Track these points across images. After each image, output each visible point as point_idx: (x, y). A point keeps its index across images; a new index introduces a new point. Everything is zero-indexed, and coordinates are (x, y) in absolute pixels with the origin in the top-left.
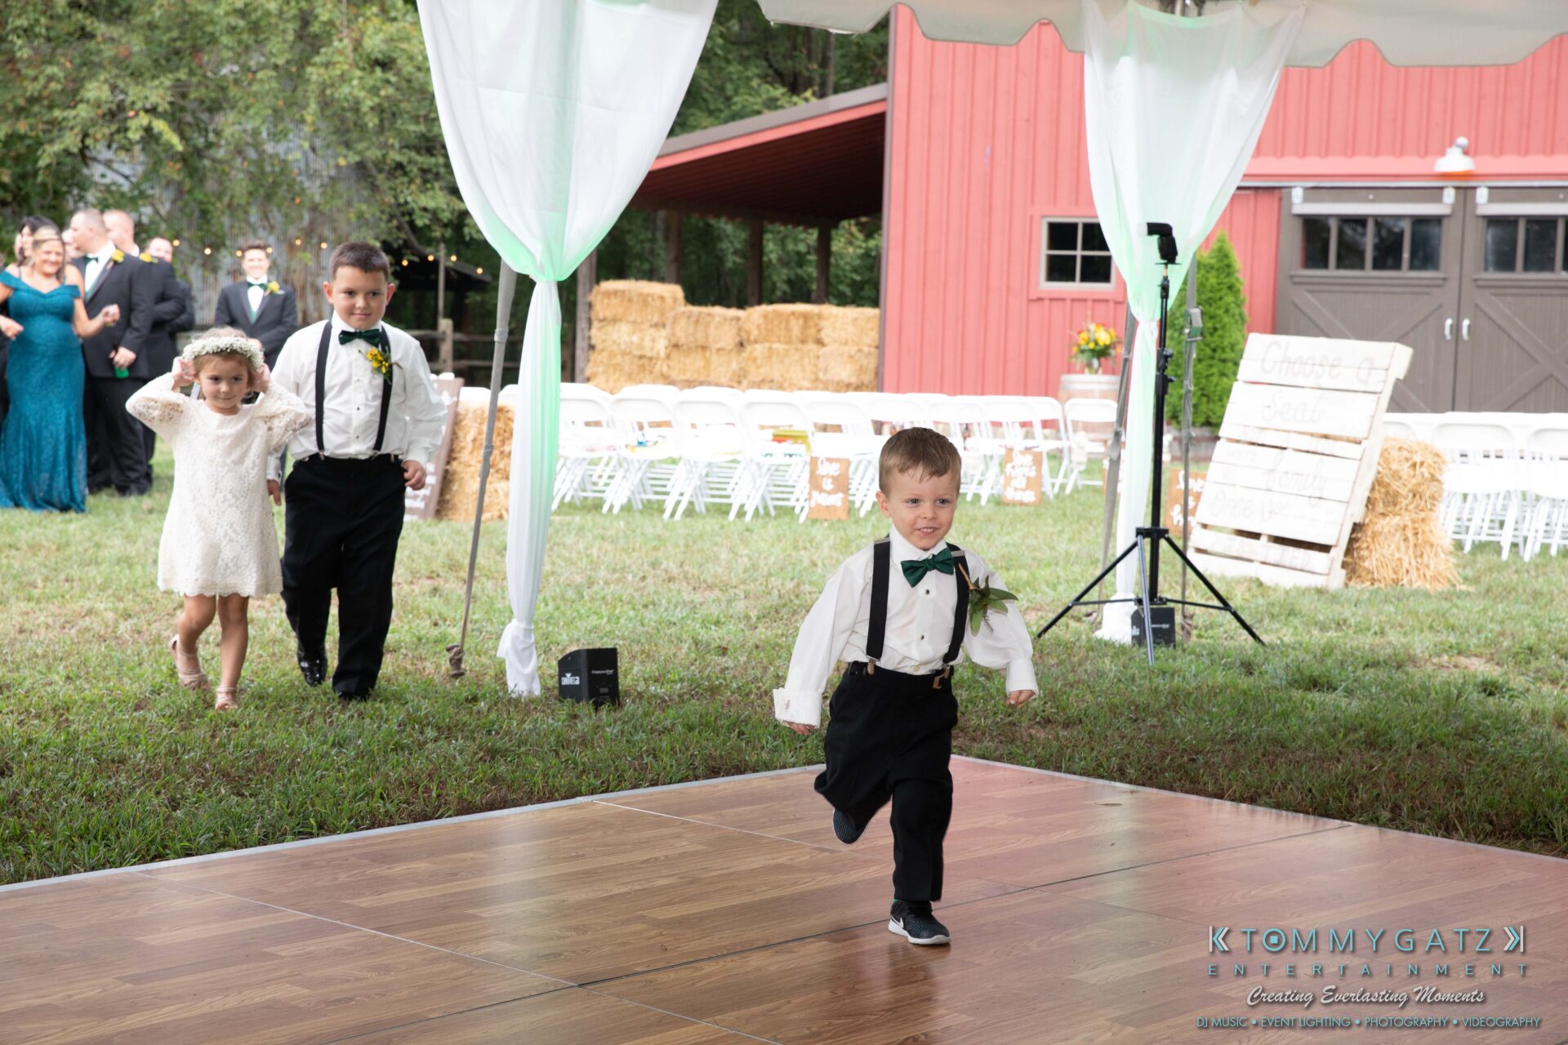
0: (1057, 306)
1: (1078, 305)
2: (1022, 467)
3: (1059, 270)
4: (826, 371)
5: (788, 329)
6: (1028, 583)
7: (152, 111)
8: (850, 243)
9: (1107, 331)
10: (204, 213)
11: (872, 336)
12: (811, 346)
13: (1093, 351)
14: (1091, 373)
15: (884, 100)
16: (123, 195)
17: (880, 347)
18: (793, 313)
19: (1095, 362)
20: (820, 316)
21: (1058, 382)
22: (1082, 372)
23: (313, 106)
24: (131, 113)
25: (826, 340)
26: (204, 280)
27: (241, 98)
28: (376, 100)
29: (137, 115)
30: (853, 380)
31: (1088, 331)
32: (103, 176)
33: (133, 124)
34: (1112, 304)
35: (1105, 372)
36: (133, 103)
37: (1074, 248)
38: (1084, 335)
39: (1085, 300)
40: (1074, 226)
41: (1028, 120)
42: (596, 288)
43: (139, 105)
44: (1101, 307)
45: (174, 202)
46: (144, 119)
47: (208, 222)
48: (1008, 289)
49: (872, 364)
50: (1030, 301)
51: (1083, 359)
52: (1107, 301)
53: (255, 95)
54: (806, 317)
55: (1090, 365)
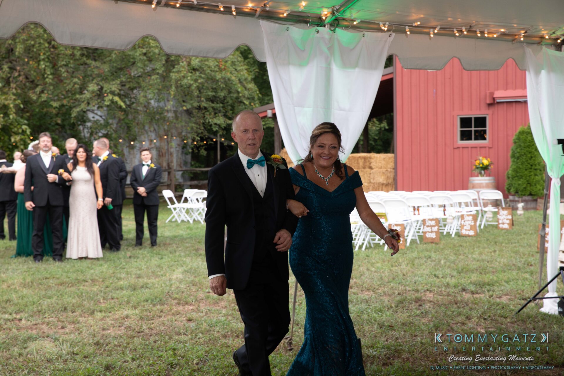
0: (465, 150)
1: (474, 150)
2: (469, 222)
3: (465, 136)
4: (374, 179)
5: (358, 163)
6: (496, 282)
7: (113, 93)
8: (374, 126)
9: (487, 159)
10: (129, 128)
11: (391, 165)
12: (367, 170)
13: (482, 167)
14: (481, 176)
15: (392, 73)
16: (101, 124)
17: (395, 169)
18: (360, 157)
19: (483, 172)
20: (370, 158)
21: (468, 181)
22: (477, 176)
23: (173, 88)
24: (105, 95)
25: (373, 167)
26: (129, 152)
27: (146, 86)
28: (197, 84)
29: (107, 95)
30: (385, 182)
31: (479, 160)
32: (93, 117)
33: (107, 99)
34: (487, 148)
35: (487, 176)
36: (106, 91)
37: (471, 127)
38: (478, 162)
39: (476, 147)
40: (471, 118)
41: (450, 78)
42: (282, 151)
43: (108, 91)
44: (483, 150)
45: (117, 124)
46: (110, 97)
47: (130, 131)
48: (445, 144)
49: (392, 175)
50: (454, 148)
51: (477, 171)
52: (485, 147)
53: (151, 85)
54: (365, 158)
55: (481, 173)
